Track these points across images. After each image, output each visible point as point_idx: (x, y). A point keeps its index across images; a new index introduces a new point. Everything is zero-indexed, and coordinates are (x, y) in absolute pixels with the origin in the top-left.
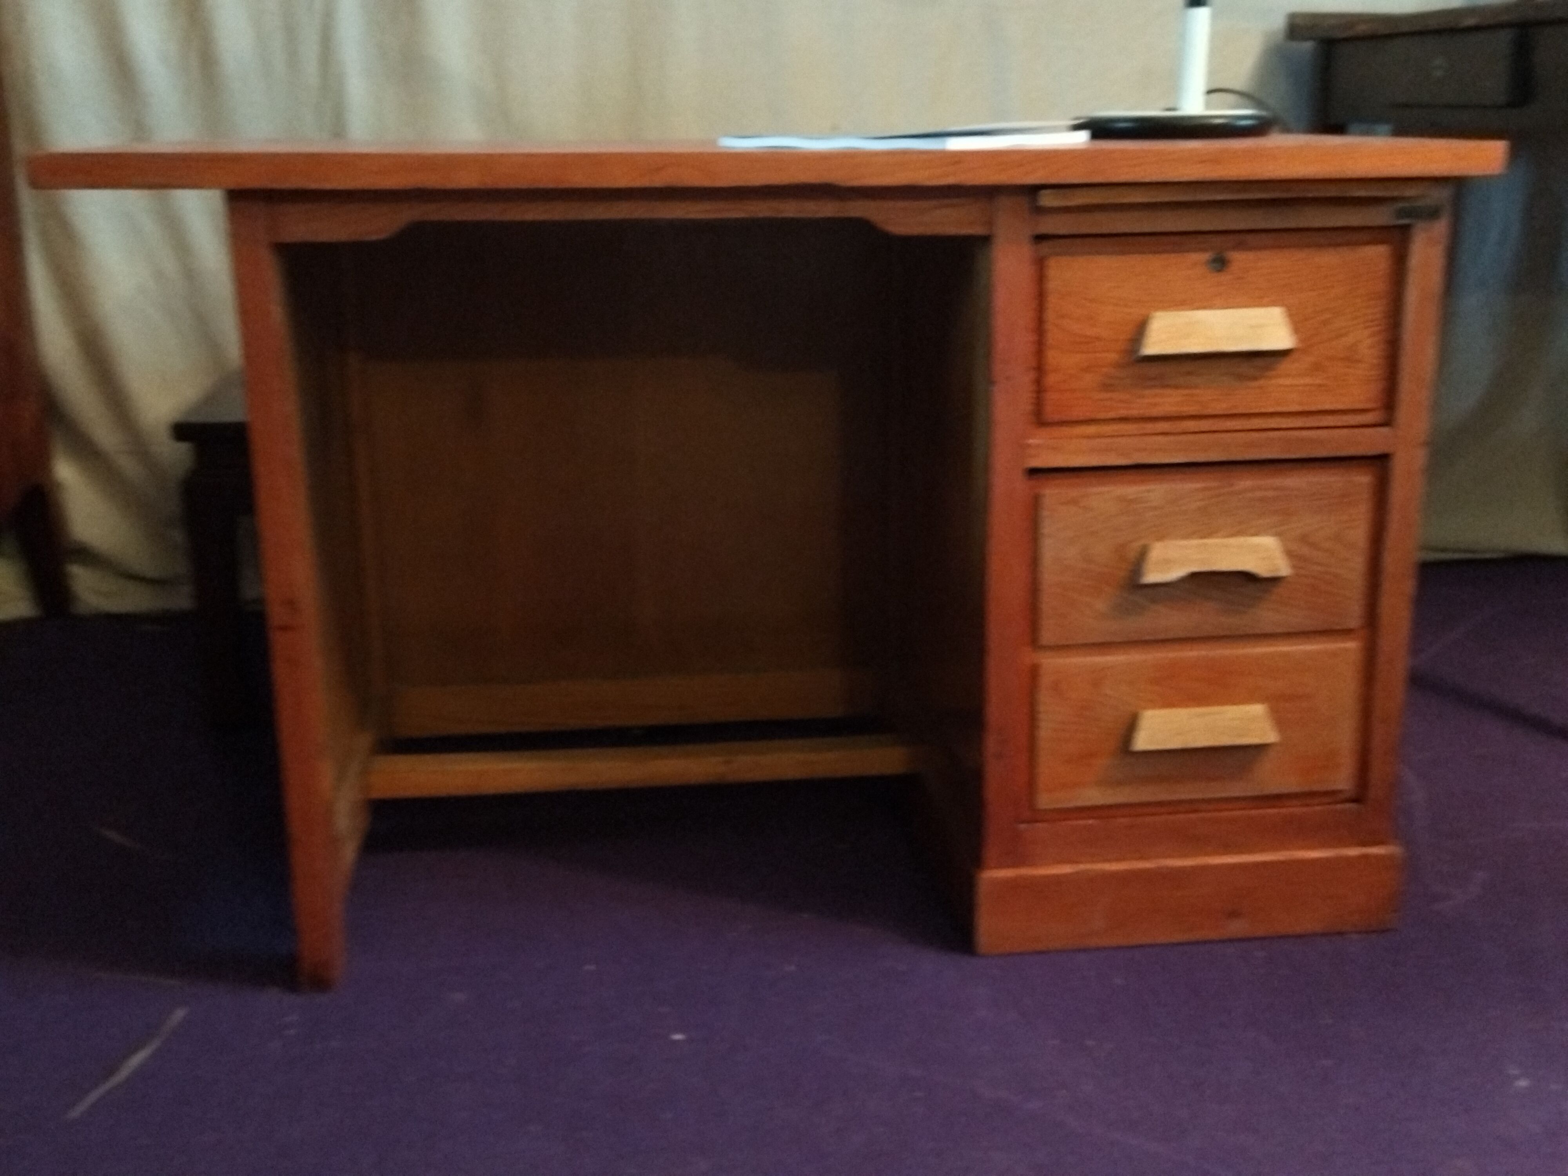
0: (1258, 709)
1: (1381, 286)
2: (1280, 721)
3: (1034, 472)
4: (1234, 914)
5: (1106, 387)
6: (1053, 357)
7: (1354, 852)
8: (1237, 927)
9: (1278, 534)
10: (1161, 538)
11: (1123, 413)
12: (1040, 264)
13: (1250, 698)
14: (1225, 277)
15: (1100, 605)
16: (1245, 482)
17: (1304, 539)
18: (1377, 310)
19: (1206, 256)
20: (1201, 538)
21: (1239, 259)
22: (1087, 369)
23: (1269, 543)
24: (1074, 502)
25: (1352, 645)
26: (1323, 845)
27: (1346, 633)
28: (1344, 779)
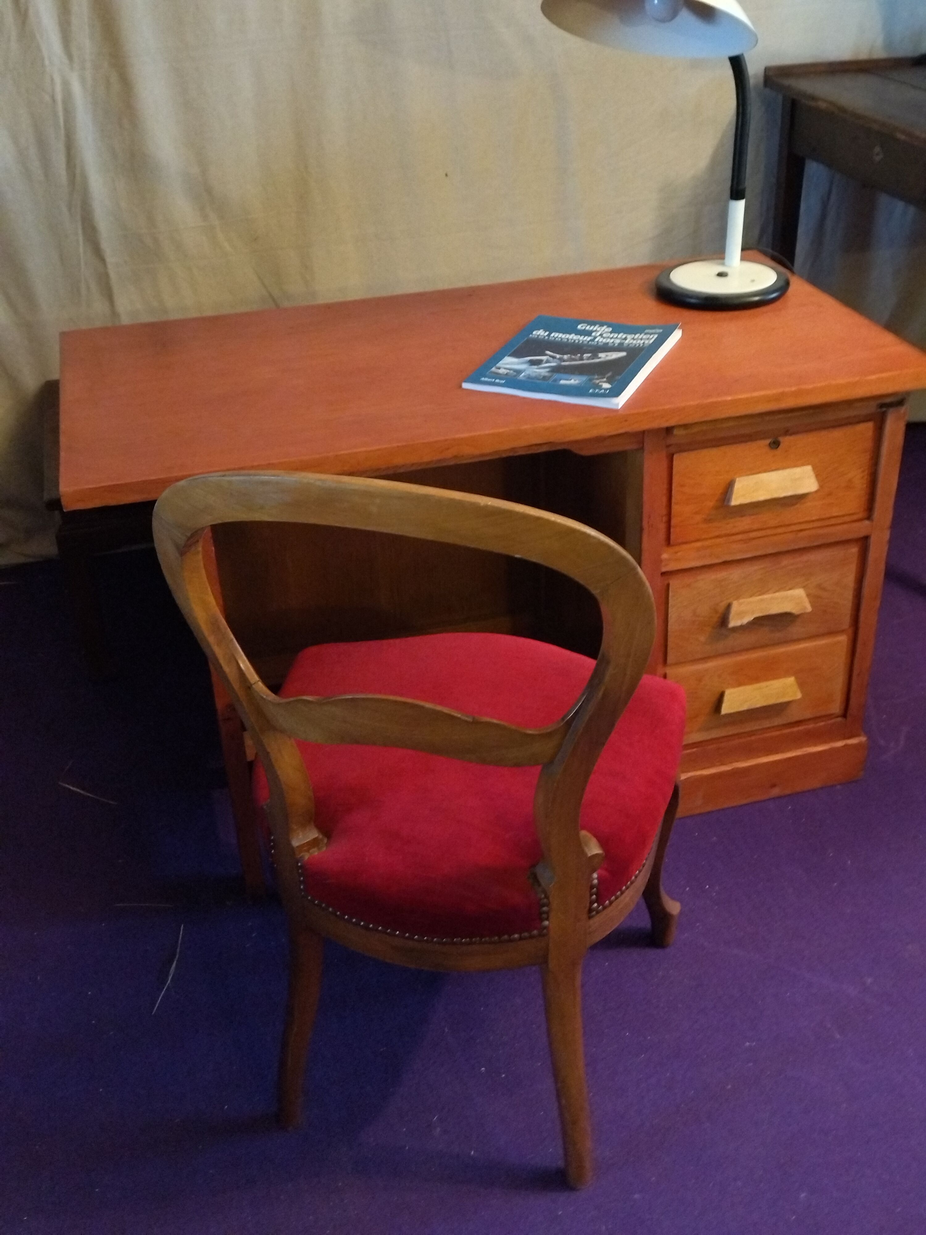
0: (791, 680)
1: (869, 444)
2: (801, 684)
3: (663, 574)
4: (773, 786)
5: (707, 521)
6: (675, 508)
7: (840, 744)
8: (776, 792)
9: (804, 587)
10: (738, 598)
11: (717, 534)
12: (670, 459)
13: (787, 674)
14: (778, 452)
15: (702, 638)
16: (786, 561)
17: (820, 587)
18: (865, 459)
19: (768, 442)
20: (760, 595)
21: (785, 441)
22: (696, 513)
23: (799, 593)
24: (689, 586)
25: (843, 639)
26: (825, 742)
27: (842, 632)
28: (836, 707)
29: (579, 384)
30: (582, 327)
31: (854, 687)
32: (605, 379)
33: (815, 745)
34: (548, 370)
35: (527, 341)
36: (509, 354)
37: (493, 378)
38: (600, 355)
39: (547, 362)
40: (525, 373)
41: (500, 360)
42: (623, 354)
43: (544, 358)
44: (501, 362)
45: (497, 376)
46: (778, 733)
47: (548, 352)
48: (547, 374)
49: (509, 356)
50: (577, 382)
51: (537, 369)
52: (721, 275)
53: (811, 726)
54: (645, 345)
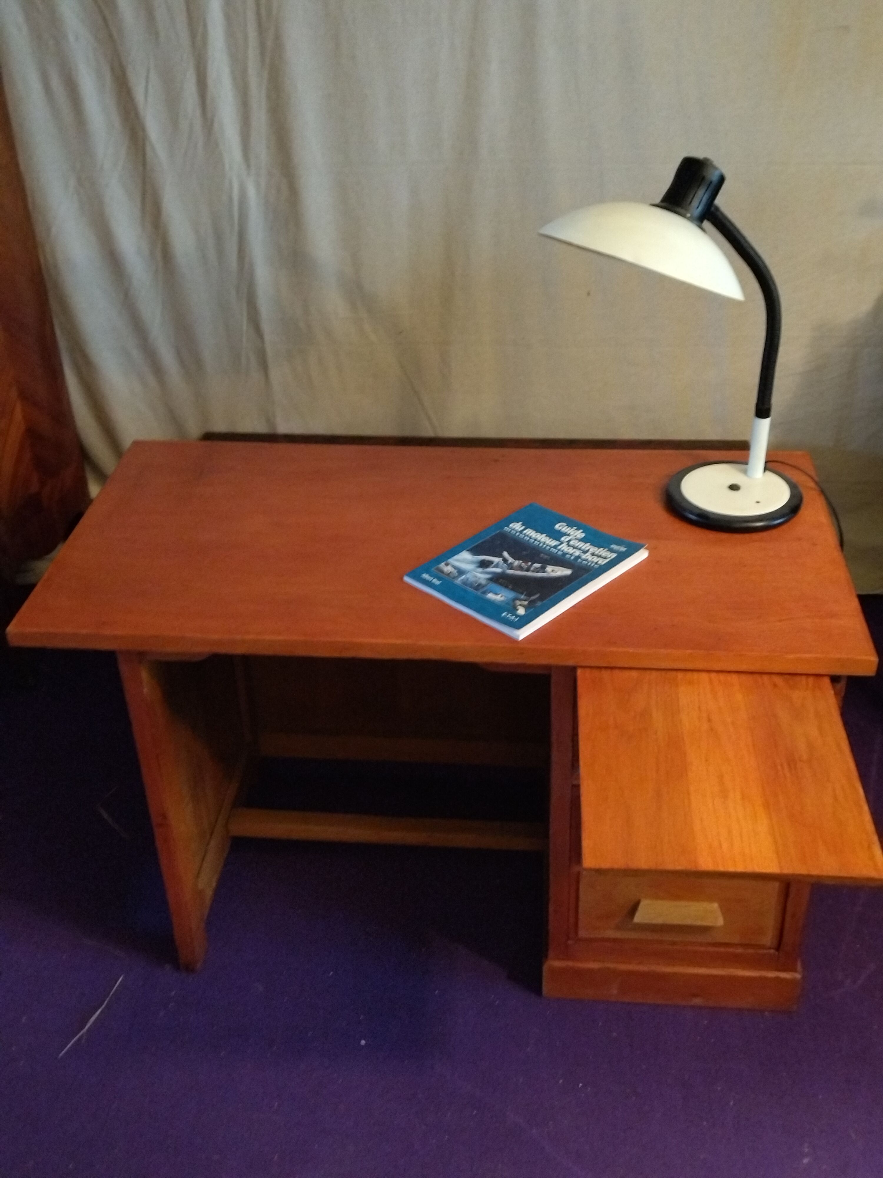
0: (714, 906)
2: (726, 911)
8: (698, 1001)
13: (709, 899)
26: (753, 969)
28: (768, 939)
29: (502, 601)
30: (559, 526)
31: (787, 926)
32: (526, 603)
33: (744, 968)
34: (488, 576)
35: (499, 533)
36: (468, 549)
37: (432, 577)
38: (549, 568)
39: (497, 566)
40: (466, 576)
41: (456, 554)
42: (568, 572)
43: (496, 560)
44: (456, 557)
45: (440, 574)
46: (703, 949)
47: (505, 554)
48: (483, 582)
49: (468, 551)
50: (502, 599)
51: (481, 573)
52: (734, 488)
53: (740, 950)
54: (595, 567)
